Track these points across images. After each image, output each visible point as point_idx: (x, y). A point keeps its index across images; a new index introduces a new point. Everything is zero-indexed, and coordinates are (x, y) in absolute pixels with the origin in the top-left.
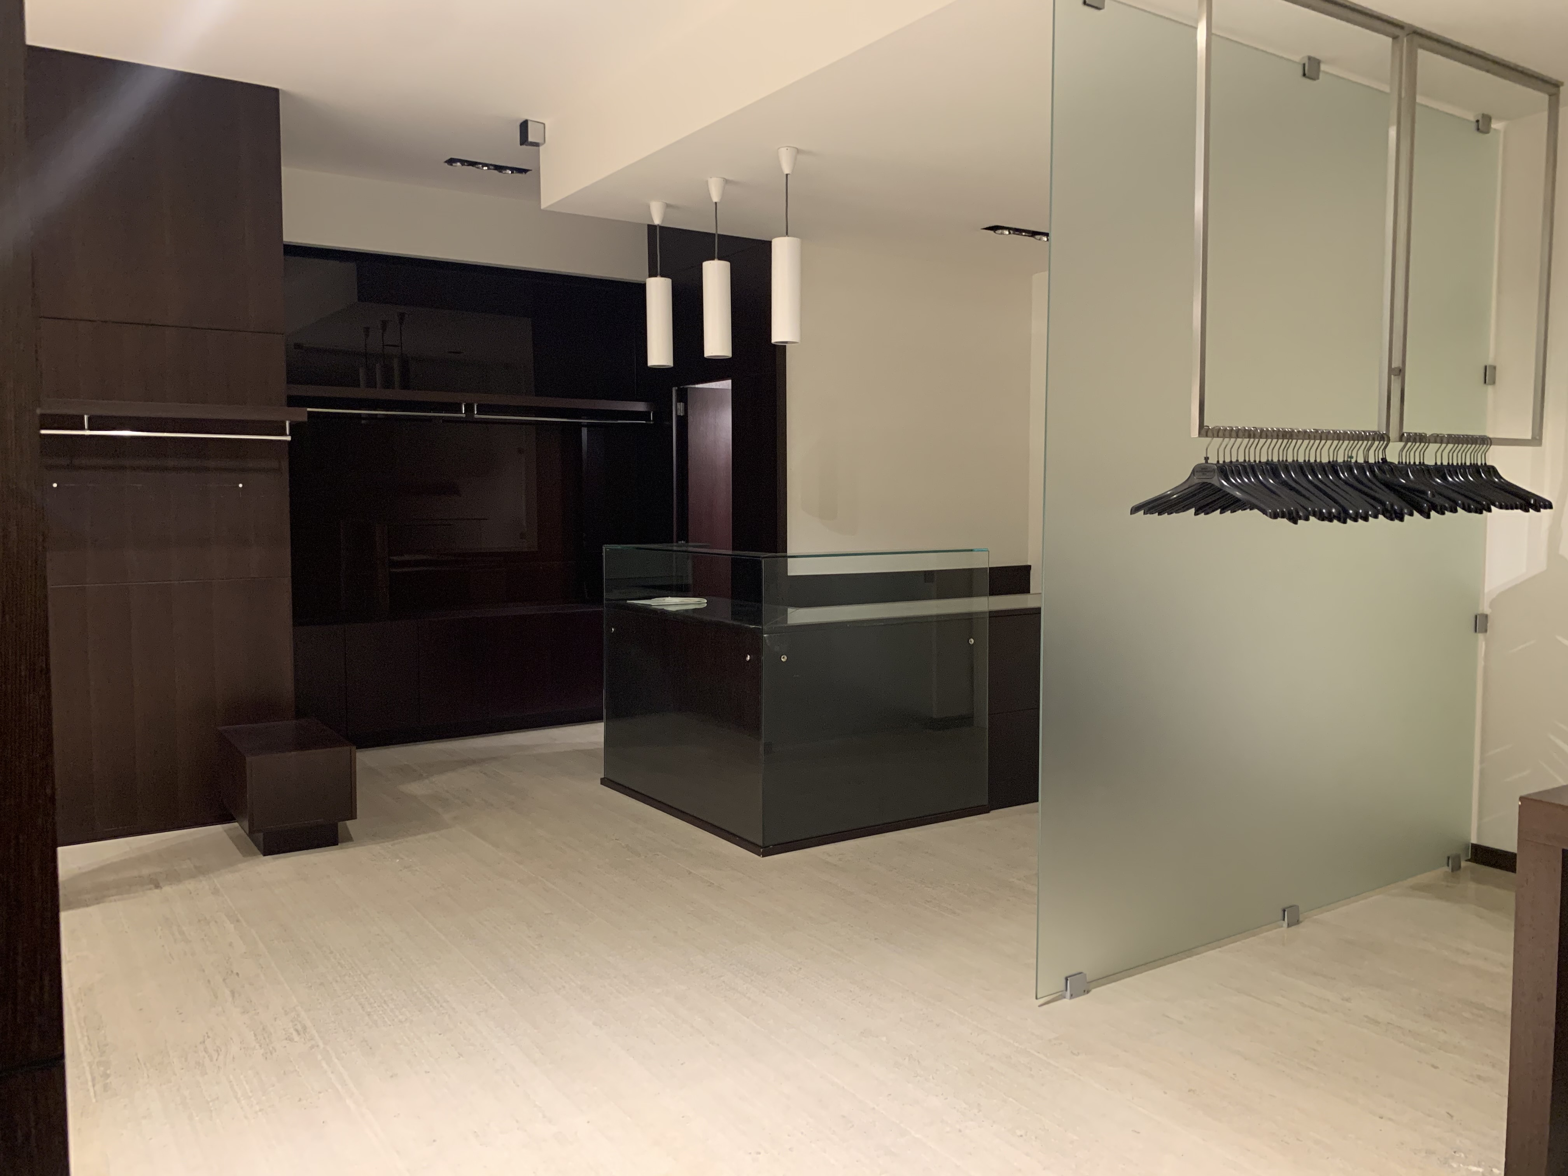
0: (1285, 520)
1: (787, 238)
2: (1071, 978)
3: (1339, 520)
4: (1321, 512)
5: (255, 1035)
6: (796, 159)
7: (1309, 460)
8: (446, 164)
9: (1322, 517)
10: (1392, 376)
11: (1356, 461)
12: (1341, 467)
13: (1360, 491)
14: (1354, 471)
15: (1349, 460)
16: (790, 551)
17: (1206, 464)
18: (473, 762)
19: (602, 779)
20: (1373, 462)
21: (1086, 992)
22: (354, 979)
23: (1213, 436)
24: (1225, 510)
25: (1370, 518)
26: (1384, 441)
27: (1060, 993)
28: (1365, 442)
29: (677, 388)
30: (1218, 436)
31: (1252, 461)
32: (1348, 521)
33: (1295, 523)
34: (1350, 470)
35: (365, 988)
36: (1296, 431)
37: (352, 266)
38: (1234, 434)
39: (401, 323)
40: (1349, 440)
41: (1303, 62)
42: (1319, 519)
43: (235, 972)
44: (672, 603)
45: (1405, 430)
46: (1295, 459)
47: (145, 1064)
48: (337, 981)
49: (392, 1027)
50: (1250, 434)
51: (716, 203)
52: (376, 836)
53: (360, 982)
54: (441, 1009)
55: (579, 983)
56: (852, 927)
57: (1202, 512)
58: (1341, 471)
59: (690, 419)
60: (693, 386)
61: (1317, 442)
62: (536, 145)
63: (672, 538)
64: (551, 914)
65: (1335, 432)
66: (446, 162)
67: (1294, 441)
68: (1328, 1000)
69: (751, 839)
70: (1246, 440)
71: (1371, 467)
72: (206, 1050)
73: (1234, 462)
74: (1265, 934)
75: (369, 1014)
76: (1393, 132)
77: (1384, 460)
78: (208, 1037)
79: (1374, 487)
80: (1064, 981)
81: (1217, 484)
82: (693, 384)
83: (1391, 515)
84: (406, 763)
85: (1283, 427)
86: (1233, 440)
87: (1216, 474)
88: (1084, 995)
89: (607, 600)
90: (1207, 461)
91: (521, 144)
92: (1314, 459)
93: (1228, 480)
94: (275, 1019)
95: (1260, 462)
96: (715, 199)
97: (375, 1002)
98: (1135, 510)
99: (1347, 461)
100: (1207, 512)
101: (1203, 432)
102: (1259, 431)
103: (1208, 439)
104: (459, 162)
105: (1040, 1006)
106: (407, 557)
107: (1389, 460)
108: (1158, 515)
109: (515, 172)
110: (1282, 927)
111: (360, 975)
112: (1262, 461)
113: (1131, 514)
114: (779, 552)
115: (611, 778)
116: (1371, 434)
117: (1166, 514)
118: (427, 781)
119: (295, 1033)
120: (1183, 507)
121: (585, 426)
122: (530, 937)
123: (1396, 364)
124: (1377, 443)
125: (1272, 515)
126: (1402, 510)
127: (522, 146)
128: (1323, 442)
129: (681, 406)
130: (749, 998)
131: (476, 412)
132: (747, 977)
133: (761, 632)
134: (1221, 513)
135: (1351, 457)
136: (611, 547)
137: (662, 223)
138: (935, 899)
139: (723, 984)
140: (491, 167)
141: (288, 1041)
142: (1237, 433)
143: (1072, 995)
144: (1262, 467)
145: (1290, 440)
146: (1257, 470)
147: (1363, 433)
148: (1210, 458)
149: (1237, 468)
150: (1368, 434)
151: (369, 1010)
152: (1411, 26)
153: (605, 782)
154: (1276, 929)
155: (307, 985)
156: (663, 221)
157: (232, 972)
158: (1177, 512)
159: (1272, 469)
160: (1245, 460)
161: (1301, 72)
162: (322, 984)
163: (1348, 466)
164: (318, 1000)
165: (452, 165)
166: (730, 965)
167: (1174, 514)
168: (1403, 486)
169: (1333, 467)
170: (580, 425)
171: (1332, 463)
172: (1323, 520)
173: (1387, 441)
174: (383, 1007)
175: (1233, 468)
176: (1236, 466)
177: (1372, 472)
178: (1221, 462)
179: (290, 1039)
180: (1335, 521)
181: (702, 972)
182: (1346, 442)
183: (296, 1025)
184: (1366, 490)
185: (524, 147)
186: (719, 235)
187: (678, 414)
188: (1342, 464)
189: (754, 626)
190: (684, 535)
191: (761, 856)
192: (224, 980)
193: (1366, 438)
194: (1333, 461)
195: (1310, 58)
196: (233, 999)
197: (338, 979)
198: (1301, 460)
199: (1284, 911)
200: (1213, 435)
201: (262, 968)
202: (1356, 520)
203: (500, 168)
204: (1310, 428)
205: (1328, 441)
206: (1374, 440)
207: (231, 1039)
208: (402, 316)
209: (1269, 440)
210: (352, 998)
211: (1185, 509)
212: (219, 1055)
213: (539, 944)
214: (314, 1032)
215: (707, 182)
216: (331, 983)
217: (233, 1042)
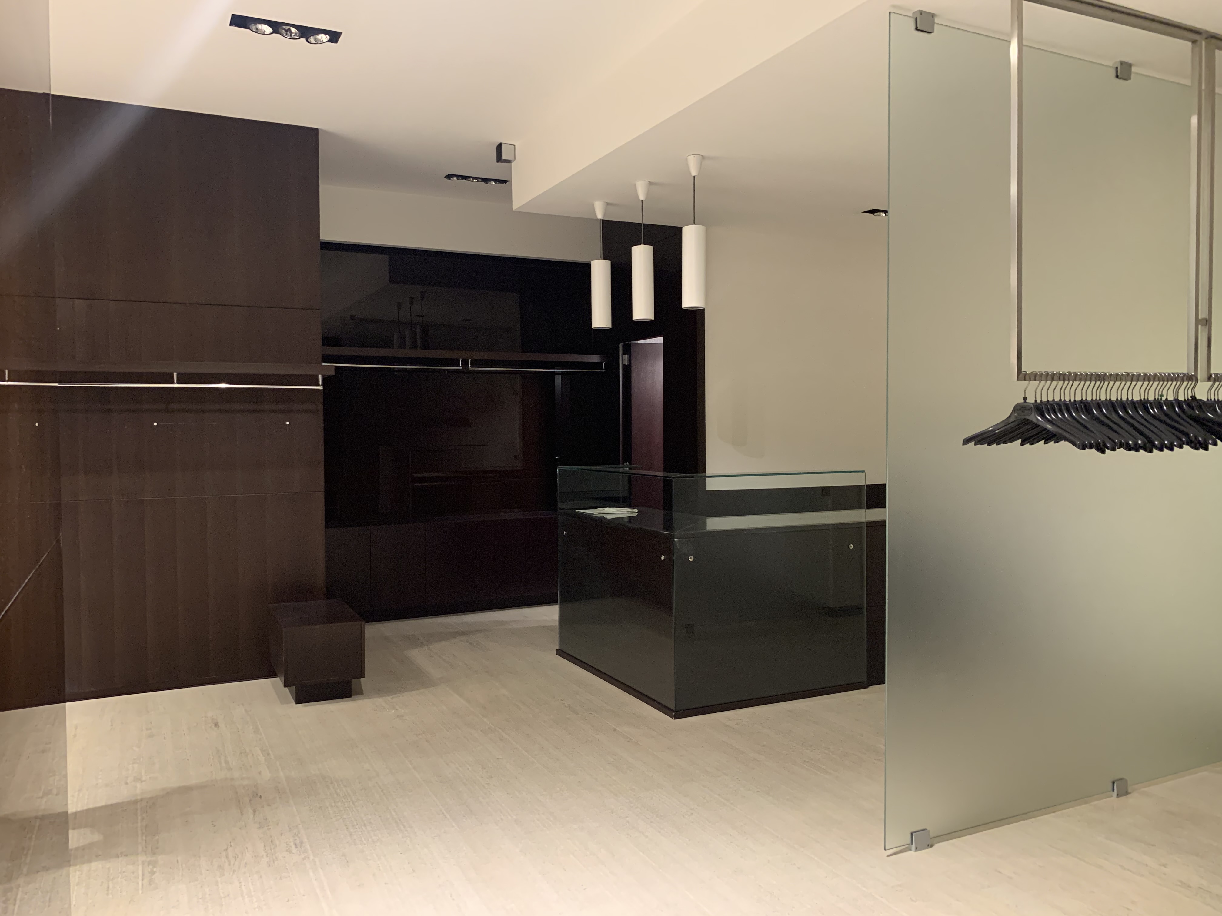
0: (1094, 450)
1: (694, 226)
2: (916, 833)
3: (1145, 450)
4: (1128, 444)
5: (265, 846)
6: (701, 164)
7: (1121, 399)
8: (446, 178)
9: (1129, 448)
10: (1200, 327)
11: (1167, 399)
12: (1151, 404)
13: (1168, 425)
14: (1163, 407)
15: (1160, 398)
16: (708, 472)
17: (1025, 404)
18: (463, 634)
19: (557, 650)
20: (1183, 399)
21: (930, 846)
22: (345, 805)
23: (1030, 380)
24: (1049, 441)
25: (1175, 448)
26: (1192, 382)
27: (907, 846)
28: (1175, 383)
29: (623, 344)
30: (1035, 380)
31: (1067, 400)
32: (1154, 450)
33: (1103, 452)
34: (1160, 407)
35: (352, 812)
36: (1108, 374)
37: (385, 258)
38: (1049, 378)
39: (422, 300)
40: (1159, 381)
41: (1116, 66)
42: (1125, 449)
43: (259, 795)
44: (610, 512)
45: (1212, 372)
46: (1108, 398)
47: (182, 865)
48: (332, 806)
49: (366, 845)
50: (1063, 377)
51: (642, 200)
52: (381, 691)
53: (349, 807)
54: (406, 832)
55: (514, 817)
56: (739, 780)
57: (1027, 443)
58: (1151, 407)
59: (633, 367)
60: (636, 342)
61: (1129, 383)
62: (509, 161)
63: (619, 461)
64: (502, 759)
65: (1145, 375)
66: (445, 177)
67: (1106, 383)
68: (1147, 865)
69: (667, 705)
70: (1061, 383)
71: (1179, 403)
72: (227, 857)
73: (1050, 401)
74: (1096, 802)
75: (351, 835)
76: (1194, 120)
77: (1193, 397)
78: (231, 846)
79: (1182, 422)
80: (910, 836)
81: (1034, 420)
82: (635, 341)
83: (1196, 445)
84: (413, 633)
85: (1095, 371)
86: (1049, 383)
87: (1033, 412)
88: (927, 848)
89: (561, 509)
90: (1026, 401)
91: (498, 162)
92: (1126, 398)
93: (1043, 416)
94: (282, 834)
95: (1075, 401)
96: (642, 197)
97: (357, 824)
98: (966, 441)
99: (1158, 399)
100: (1031, 443)
101: (1021, 376)
102: (1073, 375)
103: (1027, 382)
104: (455, 177)
105: (889, 856)
106: (425, 475)
107: (1198, 397)
108: (988, 445)
109: (497, 183)
110: (1112, 796)
111: (350, 802)
112: (1077, 399)
113: (963, 445)
114: (700, 473)
115: (563, 649)
116: (1180, 375)
117: (995, 444)
118: (426, 648)
119: (294, 847)
120: (1009, 439)
121: (558, 374)
122: (482, 777)
123: (1202, 315)
124: (1185, 383)
125: (1081, 447)
126: (1205, 441)
127: (498, 163)
128: (1134, 383)
129: (626, 357)
130: (647, 837)
131: (470, 366)
132: (648, 818)
133: (673, 537)
134: (1045, 443)
135: (1162, 396)
136: (563, 468)
137: (604, 217)
138: (812, 760)
139: (628, 824)
140: (479, 180)
141: (288, 853)
142: (1053, 377)
143: (916, 848)
144: (1076, 405)
145: (1103, 382)
146: (1071, 408)
147: (1172, 375)
148: (1028, 398)
149: (1053, 407)
150: (1177, 376)
151: (352, 830)
152: (1207, 32)
153: (560, 652)
154: (1106, 798)
155: (309, 808)
156: (605, 215)
157: (257, 794)
158: (1005, 443)
159: (1085, 406)
160: (1060, 400)
161: (1114, 74)
162: (320, 808)
163: (1158, 403)
164: (315, 820)
165: (450, 179)
166: (636, 808)
167: (1002, 445)
168: (1210, 420)
169: (1144, 404)
170: (554, 374)
171: (1143, 401)
172: (1130, 450)
173: (1196, 381)
174: (362, 829)
175: (1049, 406)
176: (1052, 405)
177: (1181, 407)
178: (1039, 401)
179: (290, 851)
180: (1141, 451)
181: (612, 813)
182: (1156, 383)
183: (296, 839)
184: (1173, 423)
185: (499, 164)
186: (645, 225)
187: (624, 364)
188: (1152, 402)
189: (667, 533)
190: (628, 458)
191: (674, 718)
192: (250, 801)
193: (1176, 380)
194: (1144, 399)
195: (1122, 63)
196: (254, 816)
197: (333, 804)
198: (1114, 399)
199: (1114, 783)
200: (1030, 378)
201: (279, 792)
202: (1161, 450)
203: (486, 180)
204: (1121, 371)
205: (1139, 382)
206: (1183, 381)
207: (247, 848)
208: (422, 294)
209: (1083, 383)
210: (341, 820)
211: (1012, 440)
212: (236, 860)
213: (489, 783)
214: (308, 847)
215: (635, 185)
216: (327, 808)
217: (248, 851)
